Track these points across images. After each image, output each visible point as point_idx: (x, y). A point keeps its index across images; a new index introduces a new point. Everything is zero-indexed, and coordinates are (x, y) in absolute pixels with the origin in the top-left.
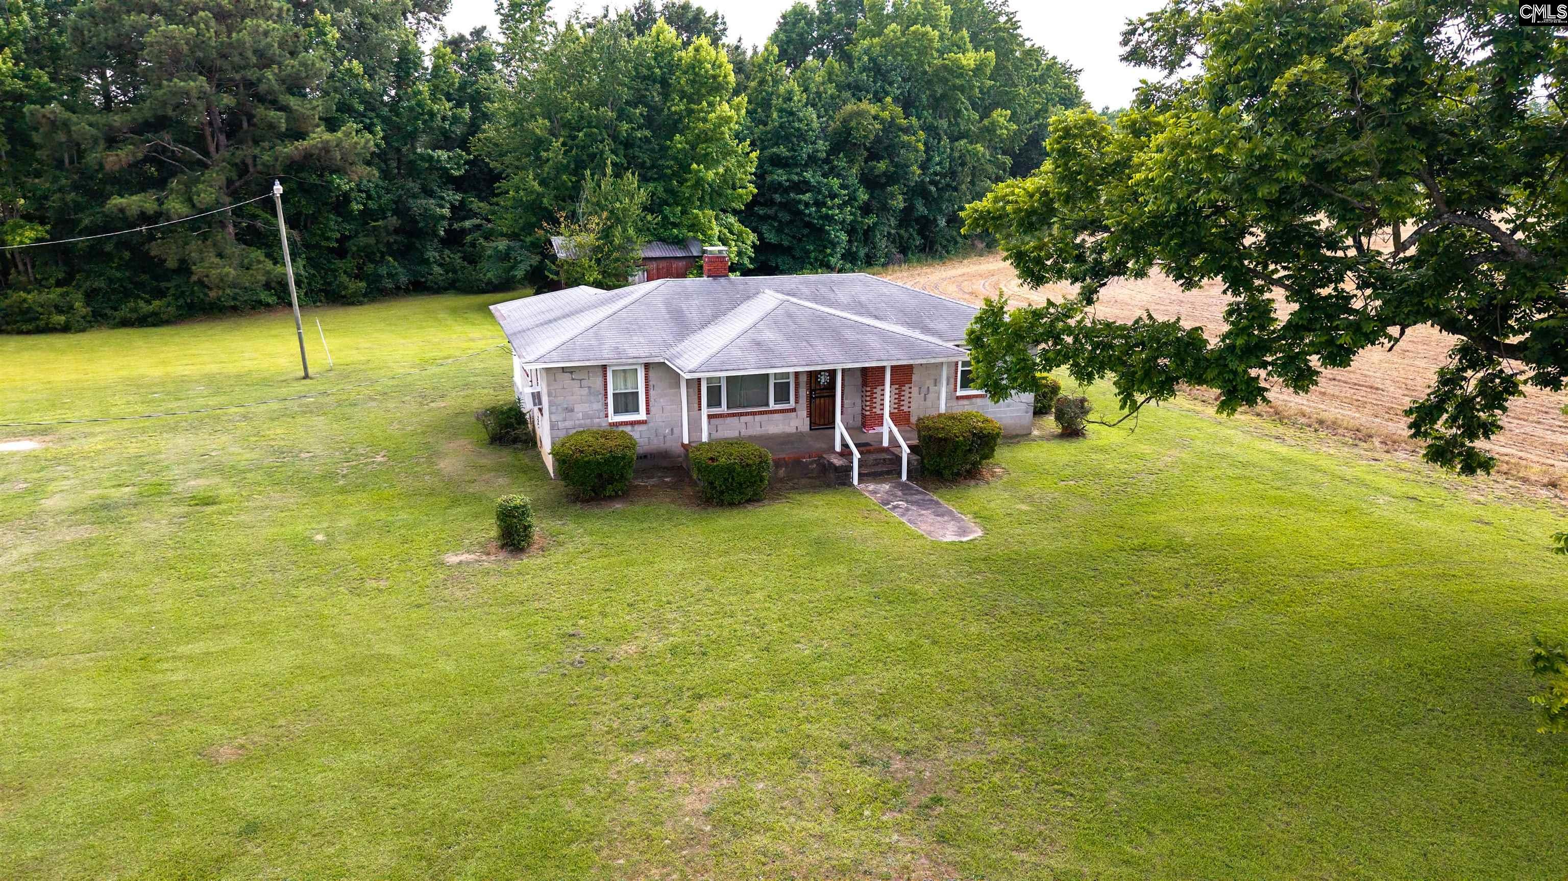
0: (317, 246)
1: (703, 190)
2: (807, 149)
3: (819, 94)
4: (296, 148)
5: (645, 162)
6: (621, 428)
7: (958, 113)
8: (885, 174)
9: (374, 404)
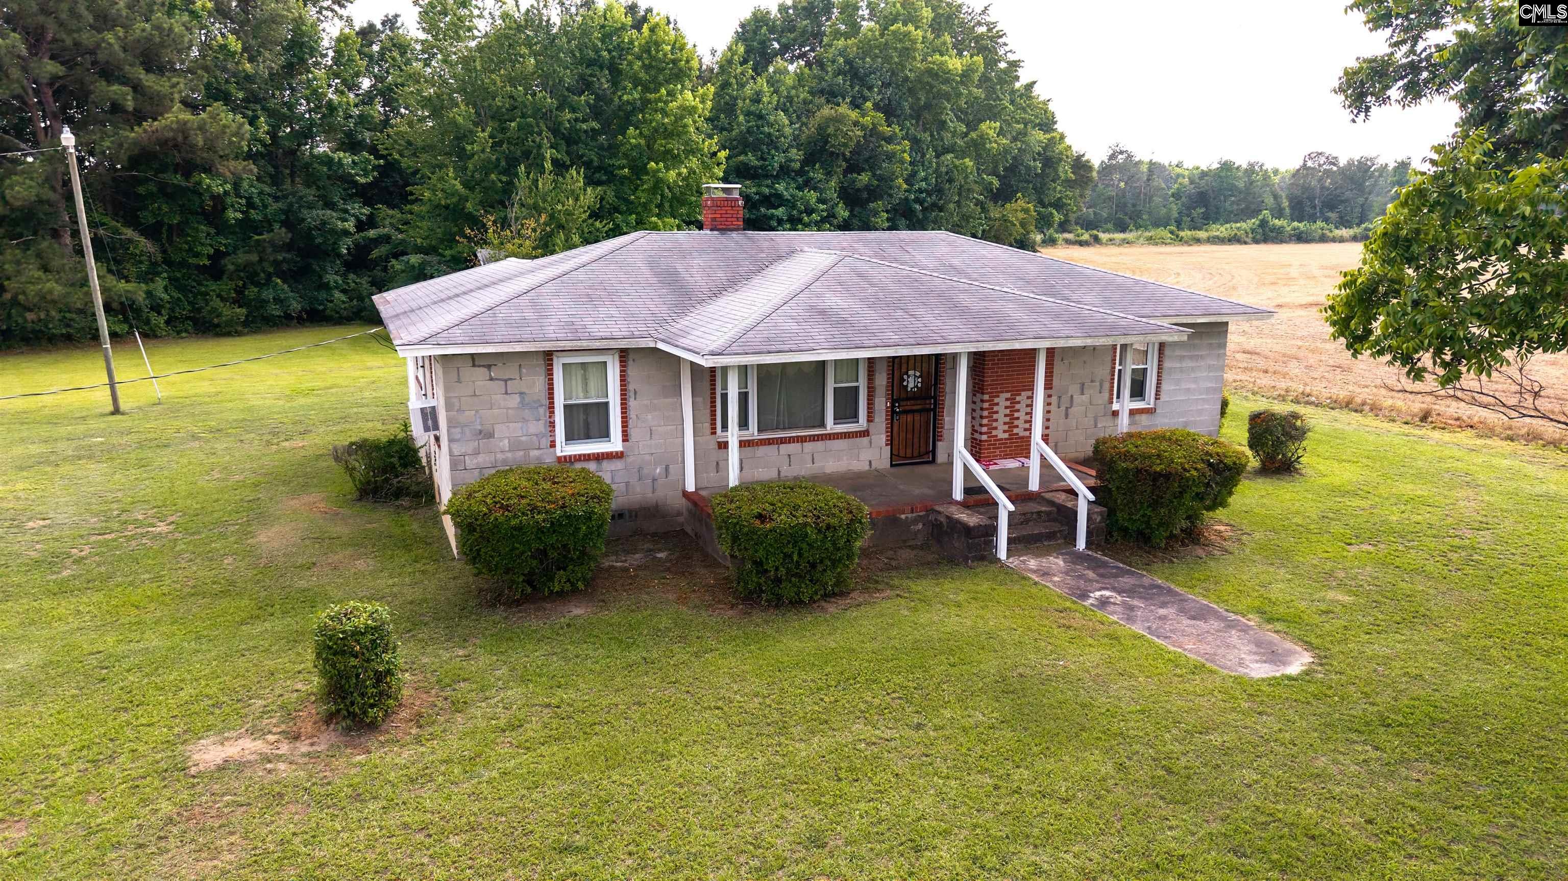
0: (183, 264)
1: (662, 196)
2: (779, 158)
3: (790, 99)
4: (145, 131)
5: (591, 161)
6: (578, 466)
7: (942, 125)
8: (867, 187)
9: (196, 444)
